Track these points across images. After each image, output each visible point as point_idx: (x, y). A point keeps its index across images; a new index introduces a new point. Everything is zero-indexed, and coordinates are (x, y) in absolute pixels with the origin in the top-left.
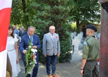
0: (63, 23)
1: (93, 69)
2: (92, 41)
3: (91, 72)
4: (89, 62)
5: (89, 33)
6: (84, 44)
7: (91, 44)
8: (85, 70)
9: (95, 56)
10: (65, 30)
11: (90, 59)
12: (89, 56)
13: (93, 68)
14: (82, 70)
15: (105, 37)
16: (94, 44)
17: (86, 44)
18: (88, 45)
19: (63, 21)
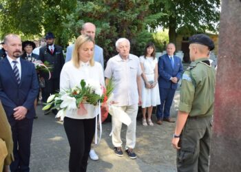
0: (138, 30)
1: (202, 137)
2: (203, 72)
3: (196, 142)
4: (194, 120)
5: (196, 53)
6: (183, 78)
7: (199, 78)
8: (184, 139)
9: (208, 108)
10: (141, 47)
11: (196, 113)
12: (193, 108)
13: (202, 132)
14: (176, 137)
15: (230, 61)
16: (207, 80)
17: (189, 79)
18: (194, 81)
19: (137, 24)
